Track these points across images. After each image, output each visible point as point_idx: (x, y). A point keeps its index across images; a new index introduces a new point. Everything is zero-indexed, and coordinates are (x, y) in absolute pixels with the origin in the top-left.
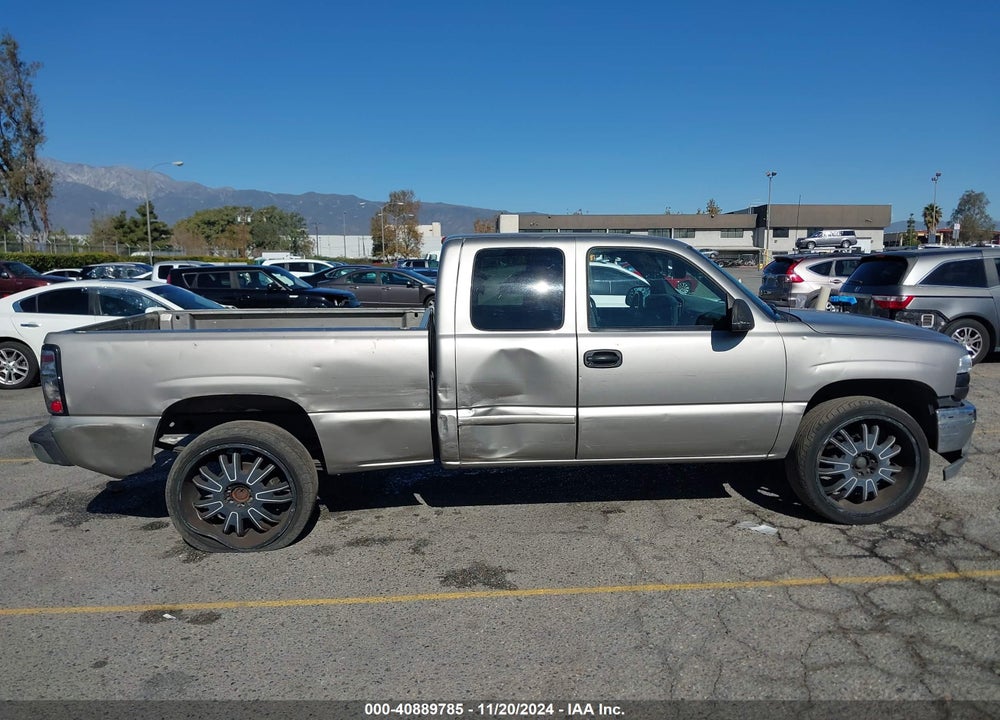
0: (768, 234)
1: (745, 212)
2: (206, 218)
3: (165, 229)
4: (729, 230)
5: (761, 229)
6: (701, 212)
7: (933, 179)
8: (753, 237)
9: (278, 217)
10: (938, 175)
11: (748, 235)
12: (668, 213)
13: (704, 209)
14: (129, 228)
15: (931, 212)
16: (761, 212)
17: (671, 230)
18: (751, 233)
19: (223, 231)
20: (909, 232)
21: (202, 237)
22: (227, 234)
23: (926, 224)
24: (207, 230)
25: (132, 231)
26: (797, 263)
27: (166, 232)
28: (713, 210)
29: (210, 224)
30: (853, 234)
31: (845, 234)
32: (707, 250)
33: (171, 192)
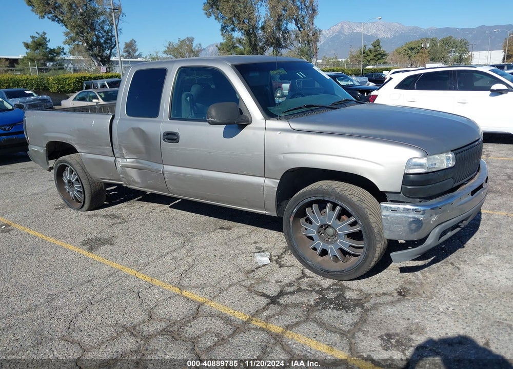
2: (410, 46)
3: (385, 53)
9: (452, 43)
14: (367, 54)
19: (418, 52)
21: (406, 57)
22: (420, 54)
24: (410, 53)
25: (368, 55)
27: (385, 55)
29: (412, 49)
33: (402, 33)
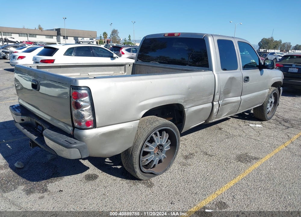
0: (62, 38)
1: (52, 30)
4: (48, 36)
5: (59, 36)
6: (36, 29)
7: (110, 25)
8: (57, 39)
10: (112, 24)
11: (55, 38)
12: (24, 28)
13: (37, 28)
15: (105, 34)
16: (58, 30)
17: (27, 34)
18: (56, 37)
20: (100, 39)
23: (104, 38)
26: (122, 48)
28: (40, 29)
30: (93, 39)
31: (91, 39)
32: (42, 42)
